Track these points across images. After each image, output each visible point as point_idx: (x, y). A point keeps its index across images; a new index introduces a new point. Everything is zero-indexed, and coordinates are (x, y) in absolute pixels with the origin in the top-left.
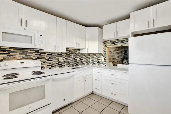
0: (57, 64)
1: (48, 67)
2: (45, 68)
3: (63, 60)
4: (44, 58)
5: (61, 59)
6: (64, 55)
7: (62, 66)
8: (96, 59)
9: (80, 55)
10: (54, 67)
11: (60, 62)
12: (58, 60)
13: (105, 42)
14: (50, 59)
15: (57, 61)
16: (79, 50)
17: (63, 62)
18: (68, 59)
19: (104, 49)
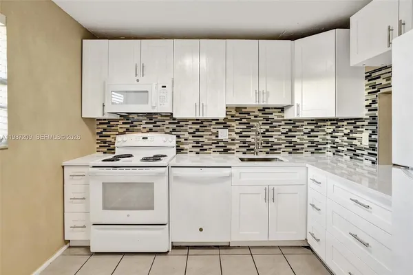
0: (214, 146)
1: (193, 150)
2: (188, 151)
3: (230, 137)
4: (186, 131)
5: (224, 134)
6: (233, 124)
7: (226, 151)
8: (345, 138)
9: (283, 123)
10: (206, 150)
11: (222, 141)
12: (217, 135)
13: (373, 75)
14: (197, 134)
15: (214, 137)
16: (282, 109)
17: (230, 141)
18: (244, 133)
19: (368, 103)
